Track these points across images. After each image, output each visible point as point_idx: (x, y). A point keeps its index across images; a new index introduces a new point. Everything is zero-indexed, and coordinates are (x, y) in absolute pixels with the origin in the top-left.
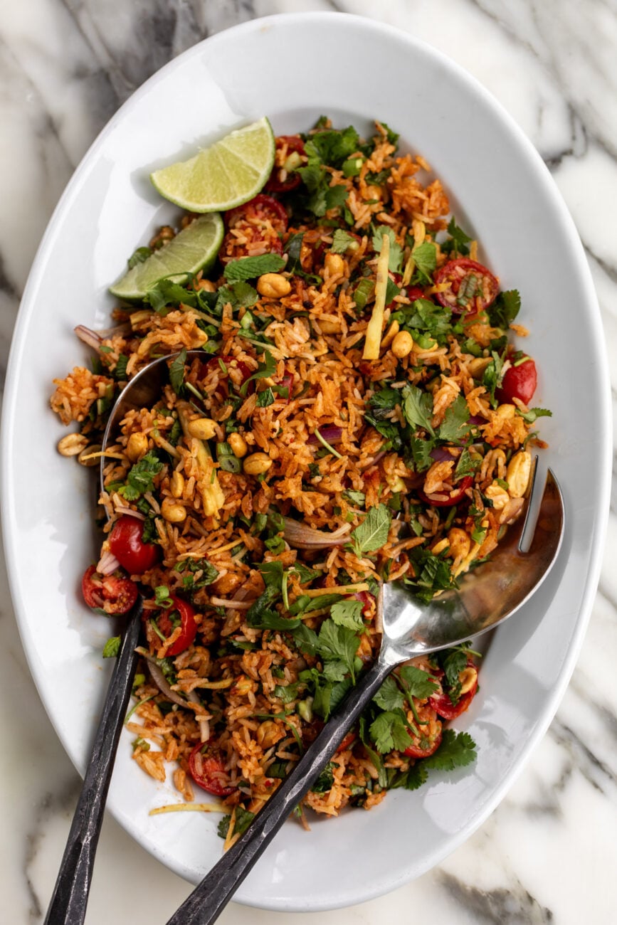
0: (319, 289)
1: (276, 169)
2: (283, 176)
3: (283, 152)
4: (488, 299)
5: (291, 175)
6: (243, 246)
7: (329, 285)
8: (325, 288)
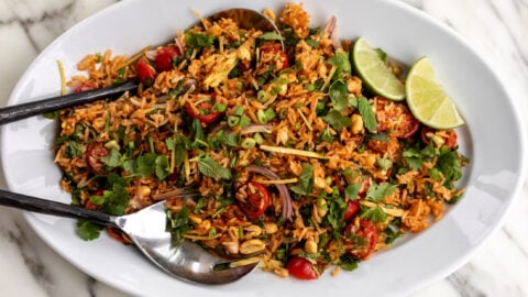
0: (356, 150)
1: (434, 130)
2: (429, 135)
3: (443, 134)
4: (355, 252)
5: (429, 139)
6: (383, 109)
7: (357, 156)
8: (355, 153)
